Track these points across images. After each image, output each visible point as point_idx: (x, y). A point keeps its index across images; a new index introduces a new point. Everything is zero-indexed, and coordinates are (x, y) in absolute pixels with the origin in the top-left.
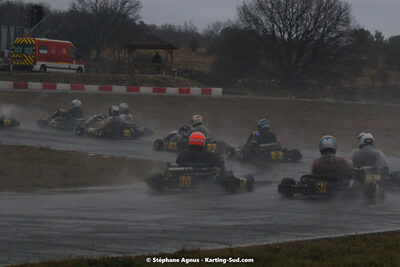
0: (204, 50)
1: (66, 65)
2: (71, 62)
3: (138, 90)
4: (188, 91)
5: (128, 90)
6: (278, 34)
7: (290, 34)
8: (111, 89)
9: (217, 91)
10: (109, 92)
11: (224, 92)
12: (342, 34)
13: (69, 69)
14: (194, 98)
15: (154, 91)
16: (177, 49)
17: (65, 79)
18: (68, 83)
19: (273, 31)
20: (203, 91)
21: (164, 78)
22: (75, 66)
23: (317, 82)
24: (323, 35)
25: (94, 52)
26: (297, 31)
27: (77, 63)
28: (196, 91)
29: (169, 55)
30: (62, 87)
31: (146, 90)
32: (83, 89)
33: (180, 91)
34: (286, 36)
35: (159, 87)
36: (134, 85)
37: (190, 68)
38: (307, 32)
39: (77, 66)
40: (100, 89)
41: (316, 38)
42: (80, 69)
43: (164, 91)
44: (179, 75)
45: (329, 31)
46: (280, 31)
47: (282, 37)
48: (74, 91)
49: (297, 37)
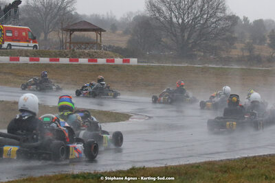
0: (121, 32)
1: (26, 44)
2: (29, 41)
3: (77, 61)
4: (113, 61)
5: (70, 61)
6: (174, 20)
7: (183, 20)
8: (58, 60)
9: (134, 61)
11: (138, 62)
12: (220, 19)
13: (28, 46)
14: (117, 67)
15: (89, 61)
16: (105, 31)
17: (26, 54)
18: (27, 56)
19: (171, 18)
20: (124, 61)
21: (96, 52)
22: (32, 44)
23: (202, 54)
24: (207, 20)
26: (188, 17)
27: (34, 42)
28: (118, 61)
29: (99, 36)
30: (24, 60)
31: (84, 61)
32: (38, 60)
33: (107, 61)
34: (180, 21)
35: (92, 58)
36: (74, 57)
37: (112, 45)
38: (195, 18)
39: (33, 45)
40: (51, 60)
41: (202, 22)
42: (35, 46)
43: (96, 61)
44: (104, 50)
45: (210, 17)
46: (176, 17)
47: (178, 22)
48: (33, 62)
49: (188, 22)
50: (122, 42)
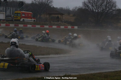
0: (72, 15)
1: (30, 19)
2: (32, 18)
3: (52, 27)
4: (67, 27)
5: (49, 27)
6: (94, 10)
7: (98, 10)
8: (44, 27)
9: (76, 27)
10: (43, 28)
11: (78, 28)
12: (114, 10)
13: (31, 20)
14: (69, 30)
15: (57, 27)
16: (64, 15)
17: (30, 23)
18: (31, 25)
20: (72, 27)
21: (60, 23)
23: (106, 25)
24: (108, 10)
25: (39, 16)
26: (100, 10)
27: (34, 19)
28: (70, 27)
29: (62, 16)
30: (29, 26)
31: (54, 27)
32: (35, 26)
33: (65, 27)
34: (97, 11)
35: (59, 26)
36: (51, 25)
38: (103, 10)
40: (41, 27)
41: (106, 12)
42: (34, 21)
43: (60, 27)
44: (65, 22)
45: (110, 9)
46: (95, 9)
47: (96, 11)
48: (33, 27)
49: (100, 11)
50: (72, 19)
